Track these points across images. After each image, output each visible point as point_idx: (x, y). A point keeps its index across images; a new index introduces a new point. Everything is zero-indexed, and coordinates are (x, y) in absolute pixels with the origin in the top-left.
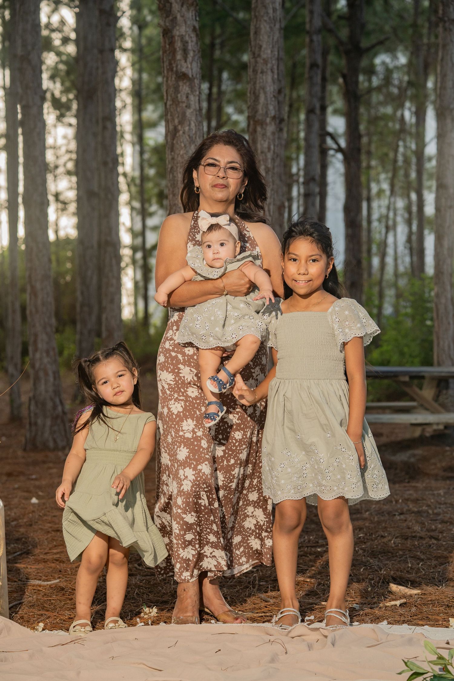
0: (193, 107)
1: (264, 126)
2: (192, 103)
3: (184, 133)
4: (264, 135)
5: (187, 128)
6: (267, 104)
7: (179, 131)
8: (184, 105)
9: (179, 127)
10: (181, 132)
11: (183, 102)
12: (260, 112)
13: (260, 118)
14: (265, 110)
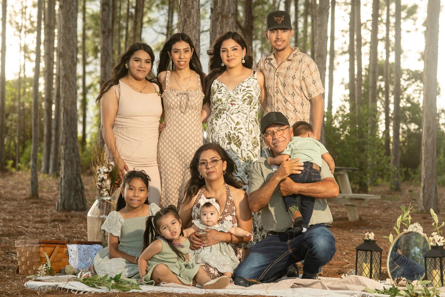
0: (195, 8)
1: (228, 19)
2: (195, 6)
3: (190, 23)
4: (227, 24)
5: (192, 20)
6: (230, 6)
7: (187, 22)
8: (191, 7)
9: (188, 19)
10: (188, 22)
11: (189, 5)
12: (226, 10)
13: (225, 14)
14: (228, 9)
